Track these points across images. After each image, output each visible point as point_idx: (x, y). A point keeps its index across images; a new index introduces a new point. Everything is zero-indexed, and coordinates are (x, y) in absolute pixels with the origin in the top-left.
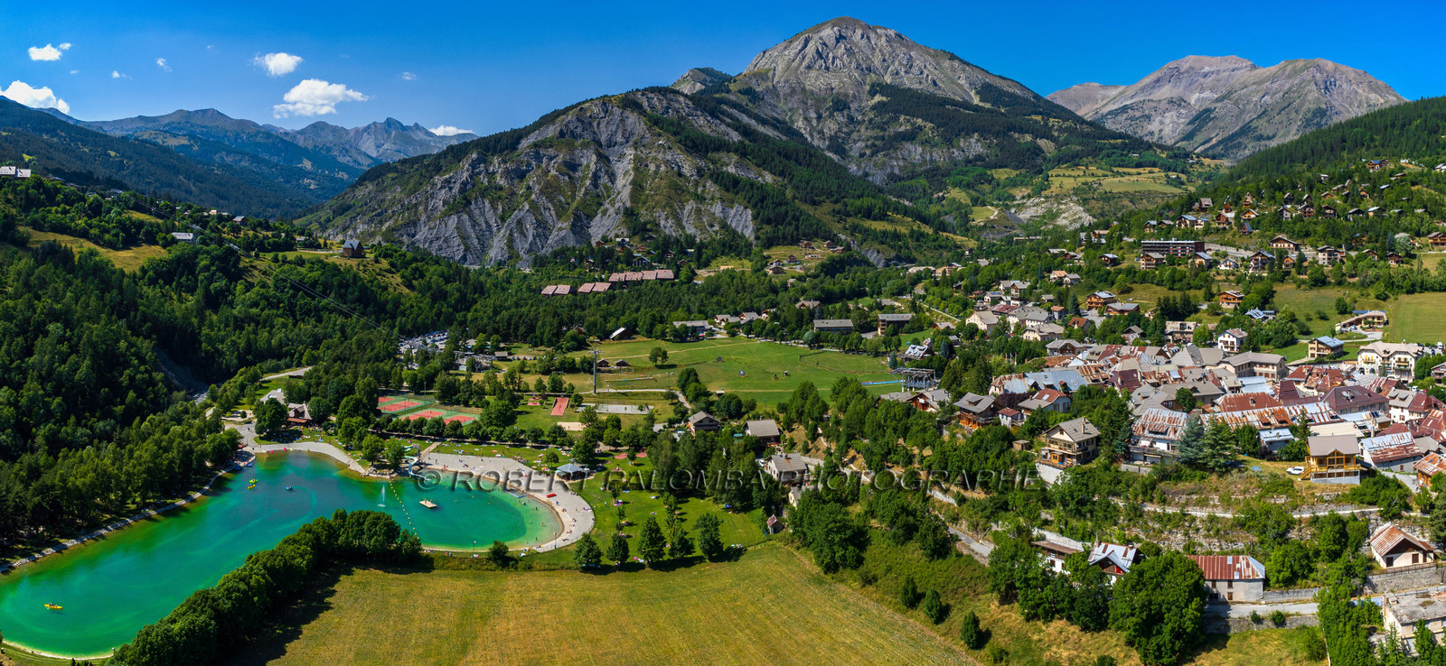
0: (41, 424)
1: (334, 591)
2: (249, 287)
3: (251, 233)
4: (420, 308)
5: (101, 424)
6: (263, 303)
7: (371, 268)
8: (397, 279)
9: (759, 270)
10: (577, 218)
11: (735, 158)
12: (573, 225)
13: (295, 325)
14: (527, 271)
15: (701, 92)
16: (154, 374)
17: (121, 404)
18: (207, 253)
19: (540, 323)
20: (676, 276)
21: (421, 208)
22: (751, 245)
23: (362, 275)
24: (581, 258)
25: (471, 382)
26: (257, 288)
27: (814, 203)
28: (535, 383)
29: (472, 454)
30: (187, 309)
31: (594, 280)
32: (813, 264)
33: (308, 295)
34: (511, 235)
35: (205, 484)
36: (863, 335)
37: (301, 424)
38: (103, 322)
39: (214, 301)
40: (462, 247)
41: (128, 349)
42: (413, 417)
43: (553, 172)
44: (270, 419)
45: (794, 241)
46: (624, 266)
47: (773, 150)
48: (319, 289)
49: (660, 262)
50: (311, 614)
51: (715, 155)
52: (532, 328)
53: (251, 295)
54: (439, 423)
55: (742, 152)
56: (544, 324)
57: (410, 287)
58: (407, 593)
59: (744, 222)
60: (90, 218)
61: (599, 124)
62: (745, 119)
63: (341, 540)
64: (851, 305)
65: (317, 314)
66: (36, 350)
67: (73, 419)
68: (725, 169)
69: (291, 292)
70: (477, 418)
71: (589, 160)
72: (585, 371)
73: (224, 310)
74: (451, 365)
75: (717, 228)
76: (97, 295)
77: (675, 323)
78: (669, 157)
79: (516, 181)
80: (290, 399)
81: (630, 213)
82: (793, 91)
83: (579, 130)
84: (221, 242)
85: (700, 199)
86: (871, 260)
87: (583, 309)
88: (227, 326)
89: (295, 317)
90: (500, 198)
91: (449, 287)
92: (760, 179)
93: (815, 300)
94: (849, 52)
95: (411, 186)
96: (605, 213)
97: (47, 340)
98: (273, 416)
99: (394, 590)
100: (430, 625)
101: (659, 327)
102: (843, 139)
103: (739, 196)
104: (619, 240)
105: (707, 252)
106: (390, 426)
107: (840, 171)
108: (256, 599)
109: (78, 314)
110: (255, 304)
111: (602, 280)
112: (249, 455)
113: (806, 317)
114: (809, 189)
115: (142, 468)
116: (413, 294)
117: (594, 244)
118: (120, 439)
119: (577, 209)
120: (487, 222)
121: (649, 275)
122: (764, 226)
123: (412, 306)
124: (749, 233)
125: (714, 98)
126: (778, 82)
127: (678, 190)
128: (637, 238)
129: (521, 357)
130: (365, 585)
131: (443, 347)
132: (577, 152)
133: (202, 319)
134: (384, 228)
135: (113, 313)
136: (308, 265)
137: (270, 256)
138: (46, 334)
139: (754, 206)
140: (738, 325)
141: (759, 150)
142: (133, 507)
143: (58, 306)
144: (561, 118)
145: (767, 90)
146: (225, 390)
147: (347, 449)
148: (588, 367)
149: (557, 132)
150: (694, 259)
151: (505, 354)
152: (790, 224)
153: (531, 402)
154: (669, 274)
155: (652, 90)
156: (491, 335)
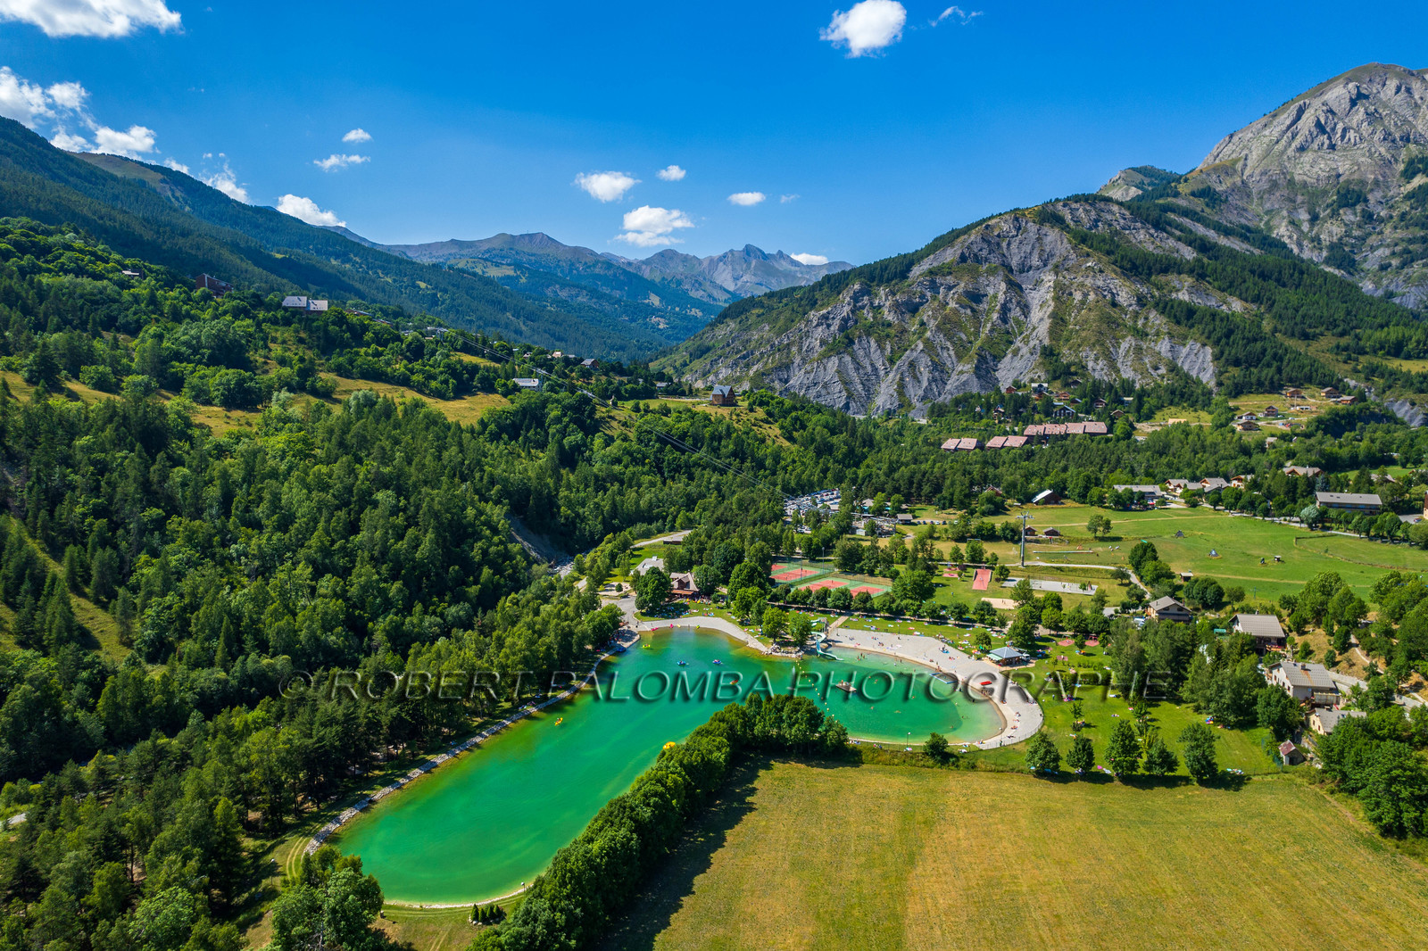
0: (378, 616)
1: (755, 789)
2: (609, 441)
3: (604, 379)
4: (803, 463)
5: (453, 609)
6: (626, 459)
7: (742, 417)
8: (775, 430)
9: (1222, 426)
10: (982, 359)
11: (1188, 281)
12: (977, 367)
13: (664, 483)
14: (924, 422)
15: (1139, 198)
16: (510, 546)
17: (476, 582)
18: (557, 401)
19: (948, 482)
20: (1110, 430)
21: (794, 349)
22: (1210, 393)
23: (736, 425)
24: (989, 407)
25: (877, 548)
26: (618, 442)
27: (1305, 336)
28: (950, 551)
29: (886, 631)
30: (541, 468)
31: (1005, 433)
32: (1304, 419)
33: (678, 449)
34: (902, 379)
35: (589, 670)
36: (1403, 518)
37: (686, 596)
38: (445, 487)
39: (569, 458)
40: (844, 394)
41: (476, 517)
42: (816, 586)
43: (952, 305)
44: (654, 591)
45: (1275, 388)
46: (1042, 416)
47: (1243, 269)
48: (689, 442)
49: (1088, 413)
50: (733, 817)
51: (1162, 279)
52: (937, 488)
53: (613, 450)
54: (845, 594)
55: (1199, 272)
56: (953, 484)
57: (791, 439)
58: (837, 791)
59: (1201, 363)
60: (410, 361)
61: (1009, 244)
62: (1200, 230)
63: (758, 729)
64: (1375, 476)
65: (688, 471)
66: (364, 525)
67: (418, 607)
68: (1174, 295)
69: (657, 445)
70: (889, 590)
71: (997, 289)
72: (1007, 539)
73: (582, 468)
74: (848, 529)
75: (1163, 371)
76: (432, 454)
77: (1116, 487)
78: (1100, 283)
79: (907, 316)
80: (671, 568)
81: (1049, 353)
82: (1274, 185)
83: (984, 253)
84: (573, 389)
85: (1142, 334)
86: (1399, 415)
87: (996, 467)
88: (587, 486)
89: (662, 474)
90: (888, 336)
91: (834, 440)
92: (1224, 307)
93: (1313, 465)
94: (1372, 117)
95: (781, 322)
96: (1016, 353)
97: (377, 512)
98: (657, 588)
99: (821, 787)
100: (868, 829)
101: (1095, 491)
102: (1353, 246)
103: (1194, 330)
104: (1034, 385)
105: (1150, 402)
106: (789, 597)
107: (1348, 292)
108: (674, 802)
109: (414, 478)
110: (618, 461)
111: (1015, 433)
112: (633, 634)
113: (1301, 488)
114: (1298, 319)
115: (517, 658)
116: (794, 448)
117: (1004, 391)
118: (483, 625)
119: (981, 348)
120: (872, 365)
121: (1075, 428)
122: (1230, 369)
123: (794, 461)
124: (1208, 378)
125: (1157, 205)
126: (1251, 176)
127: (1111, 323)
128: (1058, 384)
129: (928, 521)
130: (788, 781)
131: (836, 507)
132: (981, 280)
133: (559, 478)
134: (751, 373)
135: (455, 475)
136: (675, 415)
137: (630, 404)
138: (375, 504)
139: (1217, 342)
140: (1199, 493)
141: (1224, 270)
142: (507, 705)
143: (386, 470)
144: (962, 238)
145: (1234, 189)
146: (594, 561)
147: (742, 623)
148: (1012, 535)
149: (957, 256)
150: (1133, 409)
151: (908, 516)
152: (1269, 365)
153: (947, 573)
154: (1101, 427)
155: (1077, 199)
156: (890, 494)
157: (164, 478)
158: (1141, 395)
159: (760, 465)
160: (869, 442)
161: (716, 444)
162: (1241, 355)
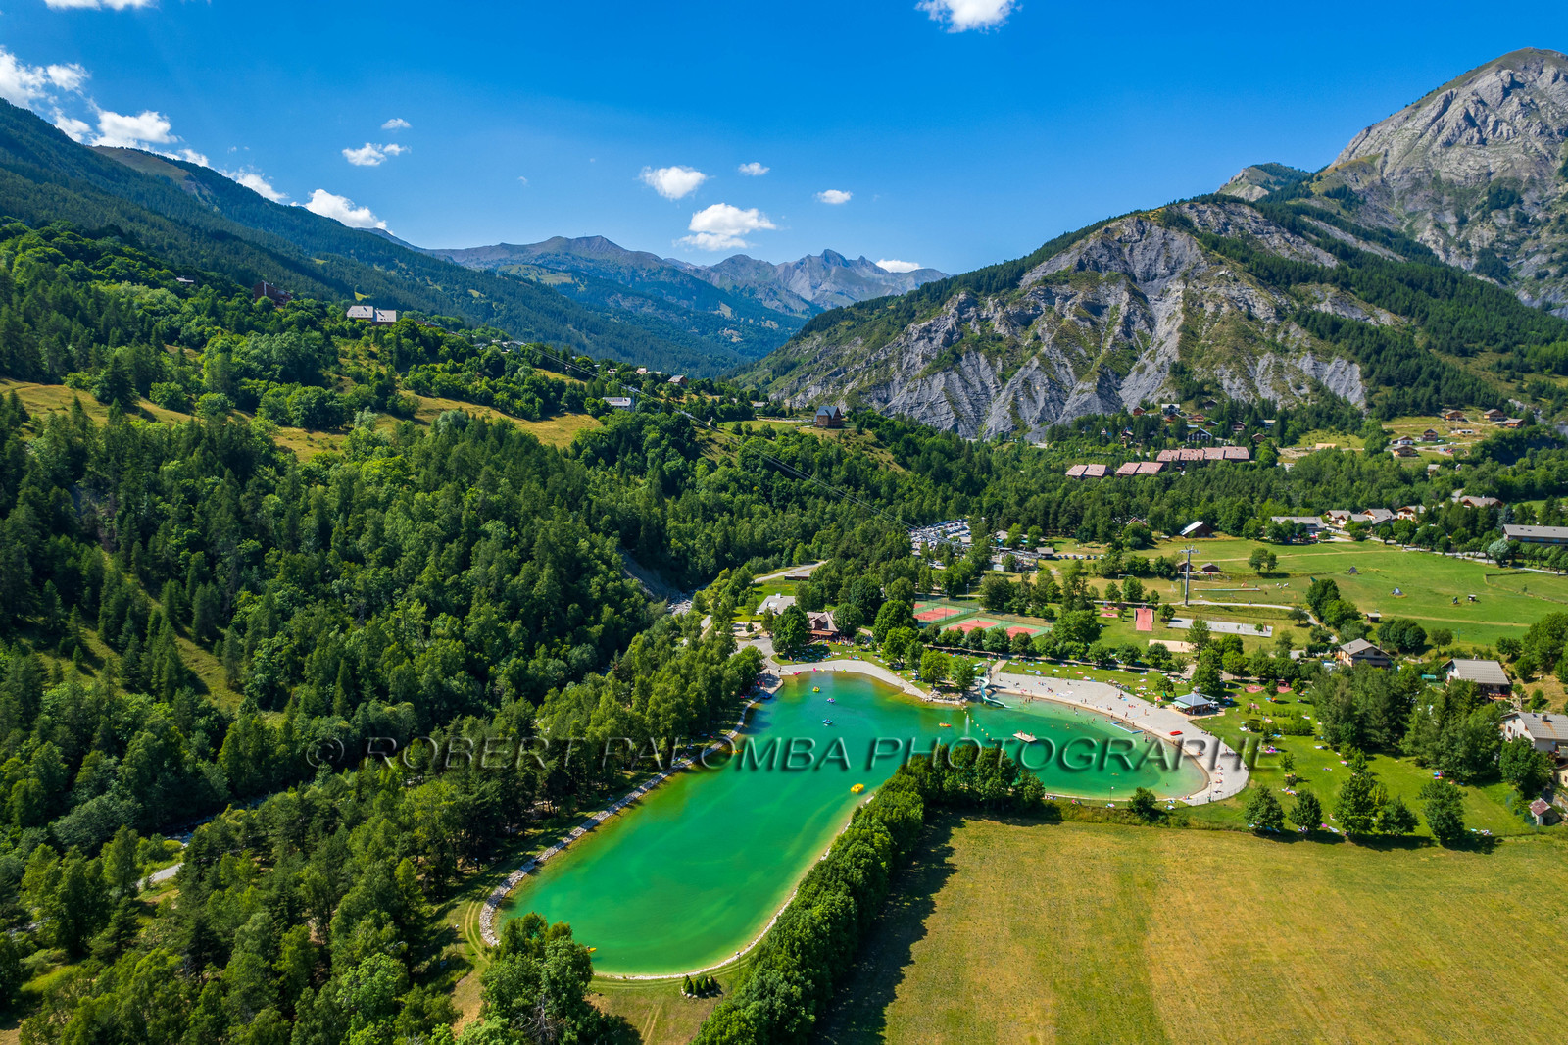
0: (500, 659)
2: (712, 467)
3: (695, 398)
4: (921, 492)
6: (732, 486)
7: (855, 443)
8: (886, 456)
9: (1373, 451)
10: (1104, 377)
11: (1332, 290)
12: (1099, 386)
13: (778, 513)
14: (1043, 446)
15: (1267, 199)
16: (626, 582)
18: (654, 422)
19: (1088, 512)
20: (1252, 456)
22: (1360, 415)
24: (1116, 430)
26: (723, 468)
27: (1463, 353)
29: (1052, 676)
31: (1136, 459)
32: (1467, 443)
33: (785, 474)
34: (1016, 399)
35: (738, 720)
37: (826, 637)
39: (670, 484)
40: (952, 415)
41: (590, 550)
43: (1070, 317)
45: (1432, 410)
46: (1176, 440)
47: (1391, 277)
48: (798, 467)
49: (1225, 436)
51: (1303, 288)
52: (1077, 519)
53: (717, 475)
54: (1001, 635)
55: (1343, 282)
56: (1093, 514)
57: (904, 464)
59: (1348, 382)
60: (492, 378)
61: (1132, 250)
62: (1337, 234)
65: (800, 499)
67: (541, 650)
68: (1316, 307)
69: (765, 471)
71: (1120, 300)
73: (685, 495)
74: (986, 564)
75: (1306, 390)
76: (538, 481)
78: (1235, 293)
79: (1020, 329)
81: (1179, 371)
82: (1416, 185)
83: (1105, 260)
84: (670, 410)
85: (1282, 350)
87: (1133, 496)
88: (694, 516)
89: (771, 504)
90: (999, 351)
91: (953, 466)
92: (1372, 321)
93: (1489, 494)
94: (1528, 108)
96: (1141, 370)
97: (487, 544)
101: (1250, 523)
102: (1505, 252)
103: (1341, 345)
104: (1165, 406)
105: (1294, 425)
109: (524, 507)
110: (724, 488)
111: (1145, 459)
113: (1482, 520)
114: (1455, 332)
116: (910, 474)
117: (1130, 412)
119: (1103, 365)
120: (982, 383)
121: (1214, 454)
122: (1381, 388)
123: (911, 490)
124: (1356, 398)
125: (1289, 207)
126: (1392, 174)
127: (1247, 338)
128: (1190, 404)
129: (1071, 555)
132: (1102, 289)
133: (665, 509)
135: (563, 503)
136: (781, 438)
137: (730, 425)
138: (486, 536)
139: (1366, 359)
140: (1366, 526)
141: (1370, 279)
143: (493, 498)
144: (1080, 242)
145: (1370, 188)
148: (1168, 571)
149: (1075, 263)
150: (1275, 433)
151: (1049, 550)
152: (1425, 385)
153: (1106, 613)
154: (1242, 453)
155: (1207, 198)
157: (257, 506)
158: (1284, 417)
159: (875, 493)
160: (987, 467)
161: (826, 470)
162: (1394, 374)
